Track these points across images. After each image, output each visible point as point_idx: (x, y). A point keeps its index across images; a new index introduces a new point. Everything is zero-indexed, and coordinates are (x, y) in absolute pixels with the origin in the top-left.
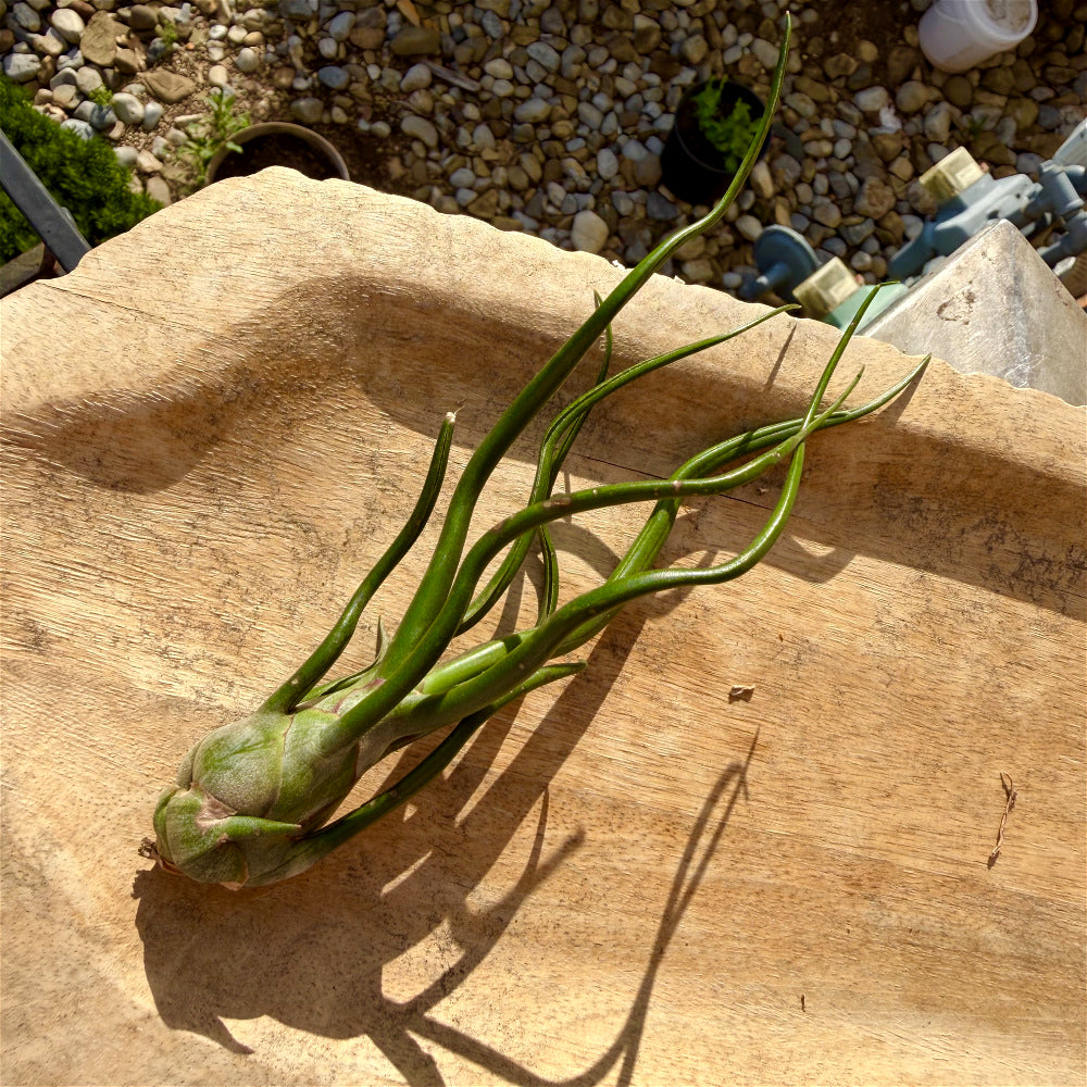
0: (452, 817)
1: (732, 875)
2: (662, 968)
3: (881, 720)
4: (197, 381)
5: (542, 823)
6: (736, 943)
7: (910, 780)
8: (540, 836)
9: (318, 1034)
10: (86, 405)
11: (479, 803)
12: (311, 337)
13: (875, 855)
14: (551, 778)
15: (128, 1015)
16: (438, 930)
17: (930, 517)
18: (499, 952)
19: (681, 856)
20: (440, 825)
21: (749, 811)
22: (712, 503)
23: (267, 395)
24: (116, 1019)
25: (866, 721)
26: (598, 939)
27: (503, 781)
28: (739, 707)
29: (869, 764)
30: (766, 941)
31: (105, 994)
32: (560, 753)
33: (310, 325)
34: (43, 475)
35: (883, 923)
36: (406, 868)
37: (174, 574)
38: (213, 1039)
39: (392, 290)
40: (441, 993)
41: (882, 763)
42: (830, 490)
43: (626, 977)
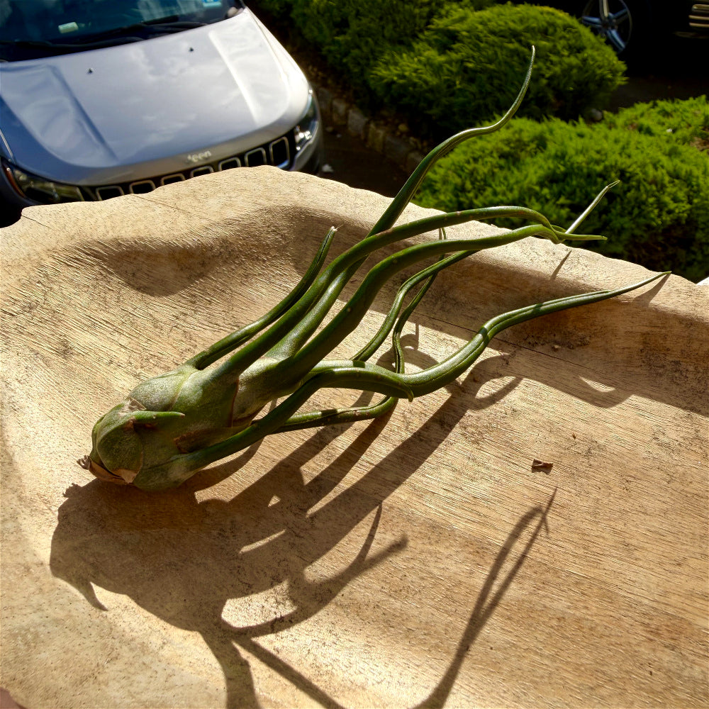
0: (305, 511)
1: (535, 598)
2: (466, 663)
3: (665, 506)
4: (198, 240)
5: (374, 527)
6: (537, 658)
7: (699, 556)
8: (371, 537)
9: (161, 619)
10: (136, 242)
11: (327, 505)
12: (268, 233)
13: (671, 611)
14: (385, 498)
15: (28, 559)
16: (278, 588)
17: (690, 376)
18: (324, 615)
19: (487, 573)
20: (295, 515)
21: (550, 552)
22: (520, 352)
23: (237, 257)
24: (20, 560)
25: (653, 505)
26: (411, 625)
27: (347, 493)
28: (540, 476)
29: (657, 536)
30: (568, 663)
31: (19, 540)
32: (394, 483)
33: (269, 227)
34: (101, 274)
35: (686, 673)
36: (263, 538)
37: (158, 339)
38: (81, 592)
39: (319, 215)
40: (270, 631)
41: (670, 538)
42: (607, 351)
43: (433, 662)
